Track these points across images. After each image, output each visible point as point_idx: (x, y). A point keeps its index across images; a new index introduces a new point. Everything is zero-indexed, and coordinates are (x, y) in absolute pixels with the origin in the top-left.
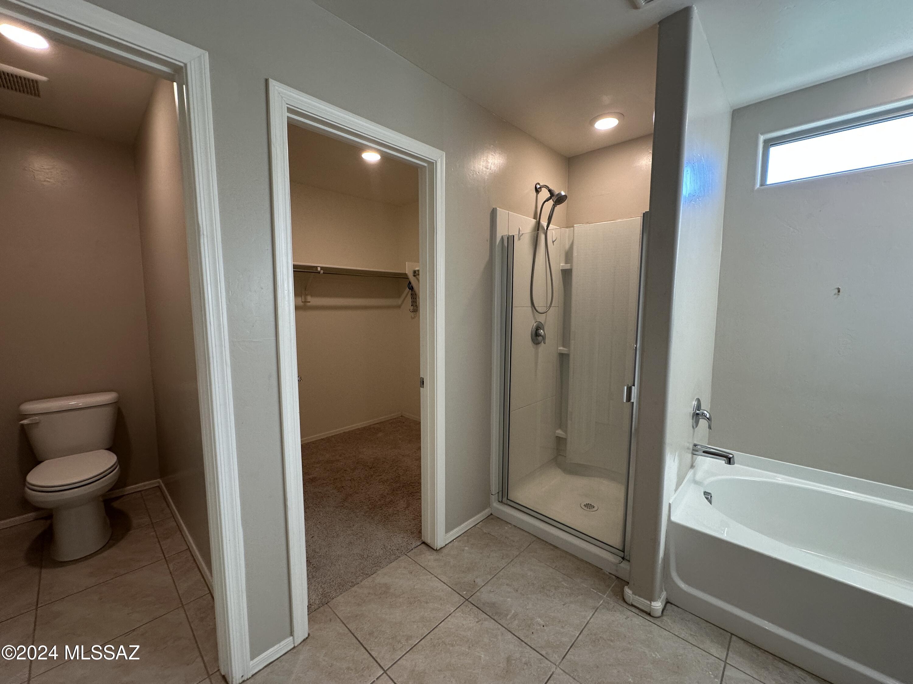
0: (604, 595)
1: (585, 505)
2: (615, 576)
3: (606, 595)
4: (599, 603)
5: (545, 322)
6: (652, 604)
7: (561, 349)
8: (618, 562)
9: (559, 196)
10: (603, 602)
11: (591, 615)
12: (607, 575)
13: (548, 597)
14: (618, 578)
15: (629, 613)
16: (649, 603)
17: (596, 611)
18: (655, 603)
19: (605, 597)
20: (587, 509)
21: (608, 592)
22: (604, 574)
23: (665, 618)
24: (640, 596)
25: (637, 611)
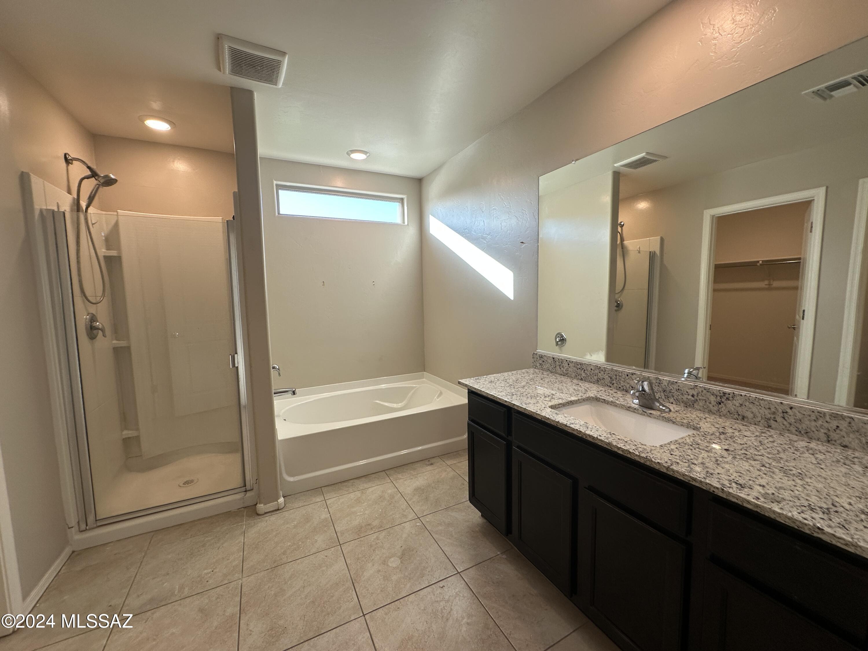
0: (243, 522)
1: (184, 484)
2: (243, 508)
3: (244, 521)
4: (243, 528)
5: (97, 313)
6: (279, 502)
7: (114, 343)
8: (243, 495)
9: (107, 179)
10: (245, 526)
11: (243, 539)
12: (237, 511)
13: (201, 555)
14: (245, 507)
15: (267, 518)
16: (277, 502)
17: (244, 534)
18: (280, 499)
19: (244, 523)
20: (188, 485)
21: (245, 519)
22: (234, 512)
23: (287, 505)
24: (269, 503)
25: (270, 514)
